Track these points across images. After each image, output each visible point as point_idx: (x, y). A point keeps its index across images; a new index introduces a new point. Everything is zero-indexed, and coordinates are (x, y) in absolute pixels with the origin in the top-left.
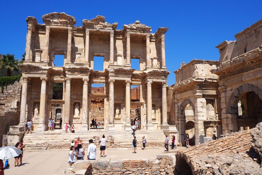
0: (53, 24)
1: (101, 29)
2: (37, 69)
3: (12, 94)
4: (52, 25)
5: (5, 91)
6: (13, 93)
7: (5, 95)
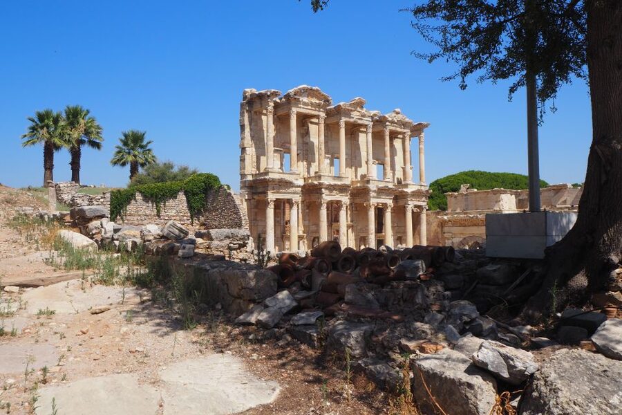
0: (302, 106)
1: (359, 119)
2: (288, 184)
3: (174, 218)
4: (300, 107)
5: (163, 213)
6: (176, 216)
7: (163, 221)
